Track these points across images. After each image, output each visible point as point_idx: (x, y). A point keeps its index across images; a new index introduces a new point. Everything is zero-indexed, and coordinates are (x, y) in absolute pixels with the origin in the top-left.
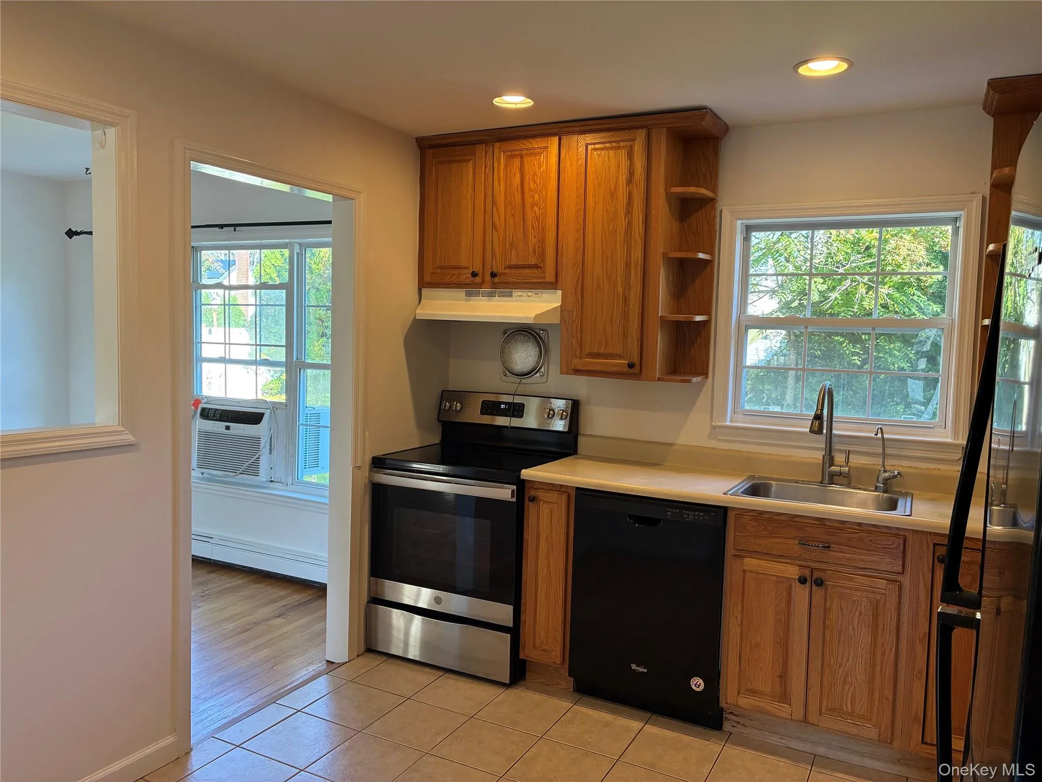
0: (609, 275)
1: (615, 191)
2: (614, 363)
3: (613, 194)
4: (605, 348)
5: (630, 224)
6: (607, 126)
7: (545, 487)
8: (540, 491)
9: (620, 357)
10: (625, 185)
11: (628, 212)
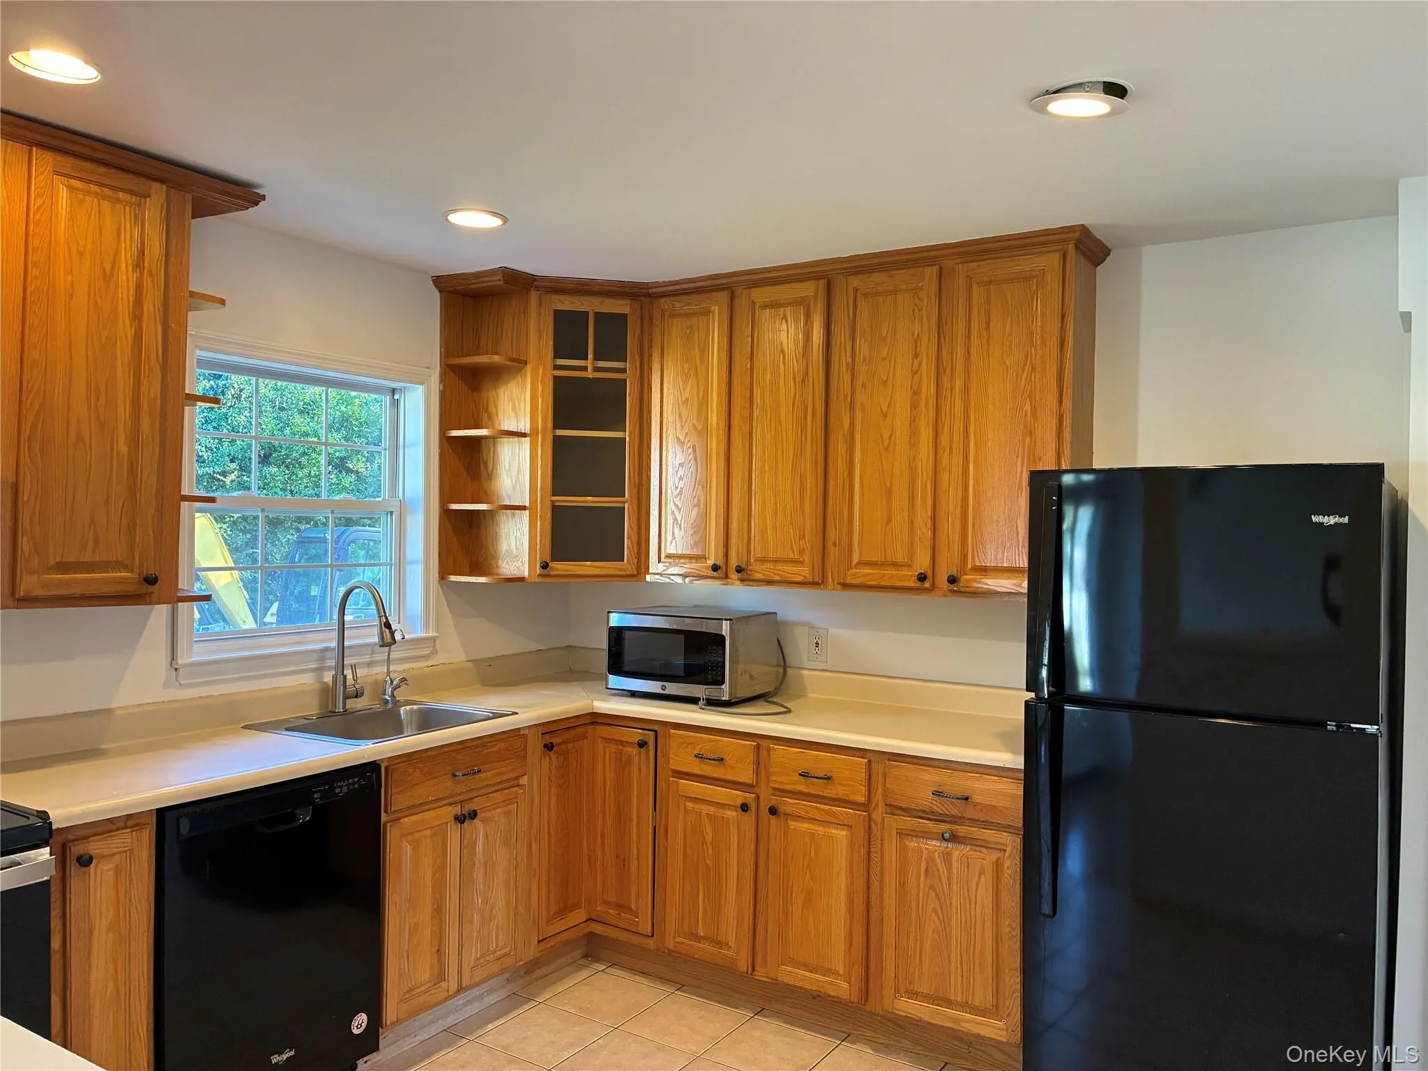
0: (102, 421)
1: (111, 273)
2: (104, 578)
3: (108, 278)
4: (94, 552)
5: (138, 336)
6: (101, 156)
7: (100, 830)
8: (92, 841)
9: (119, 566)
10: (130, 268)
11: (137, 316)
